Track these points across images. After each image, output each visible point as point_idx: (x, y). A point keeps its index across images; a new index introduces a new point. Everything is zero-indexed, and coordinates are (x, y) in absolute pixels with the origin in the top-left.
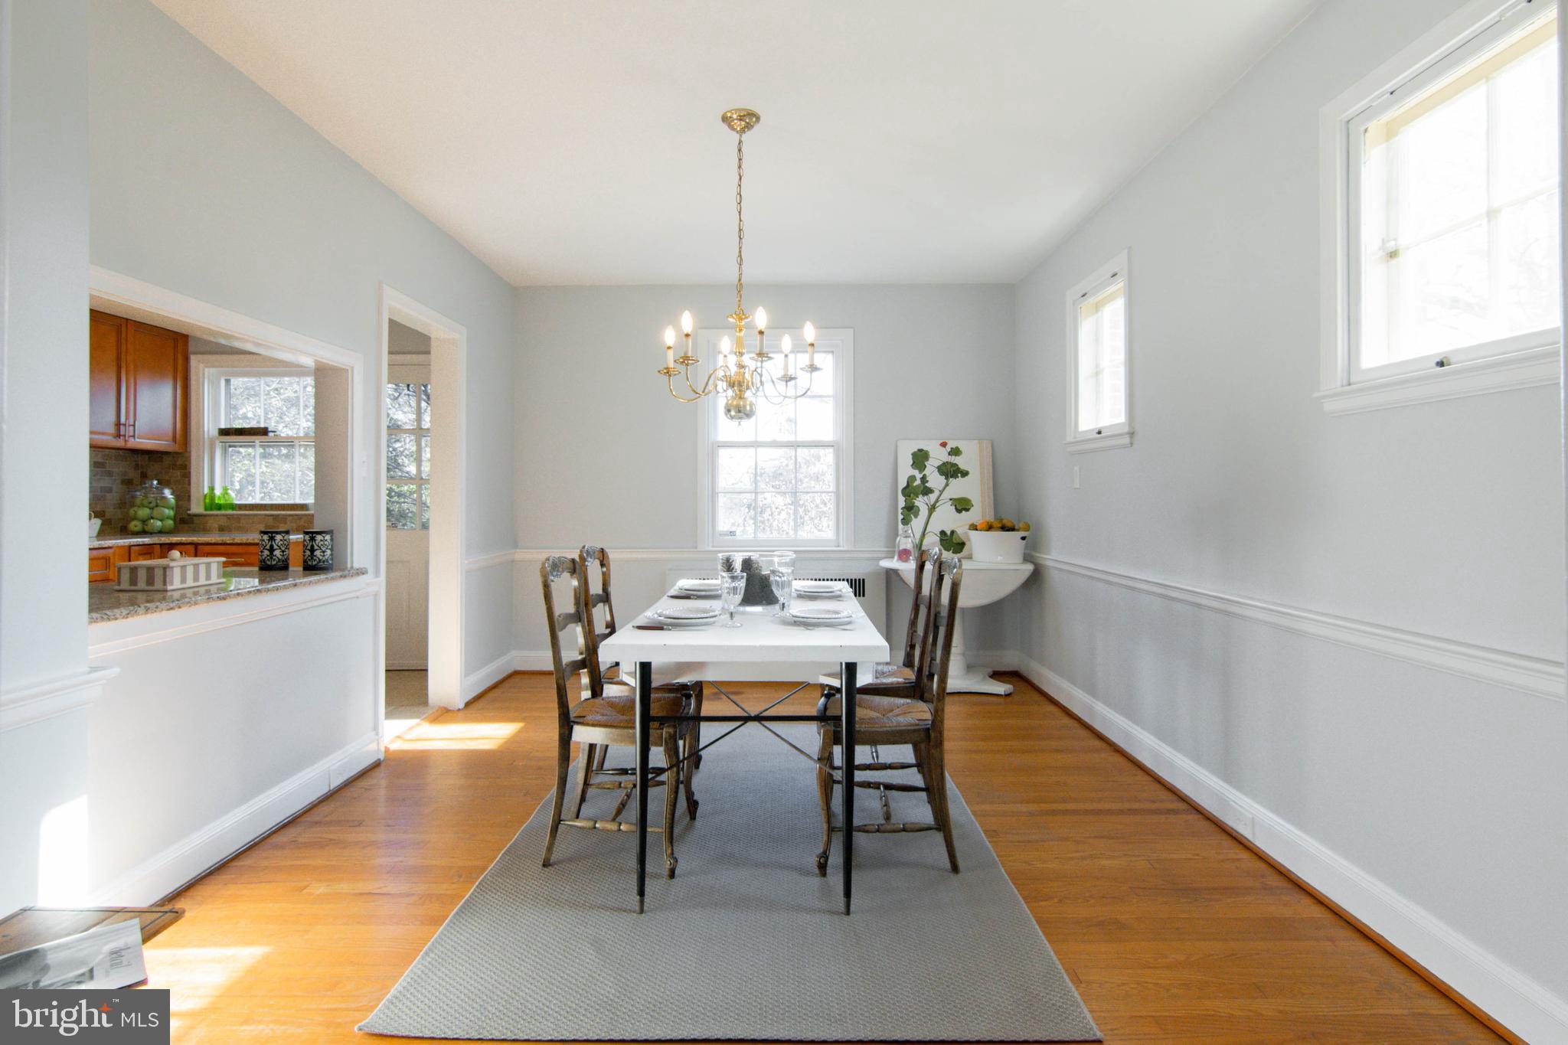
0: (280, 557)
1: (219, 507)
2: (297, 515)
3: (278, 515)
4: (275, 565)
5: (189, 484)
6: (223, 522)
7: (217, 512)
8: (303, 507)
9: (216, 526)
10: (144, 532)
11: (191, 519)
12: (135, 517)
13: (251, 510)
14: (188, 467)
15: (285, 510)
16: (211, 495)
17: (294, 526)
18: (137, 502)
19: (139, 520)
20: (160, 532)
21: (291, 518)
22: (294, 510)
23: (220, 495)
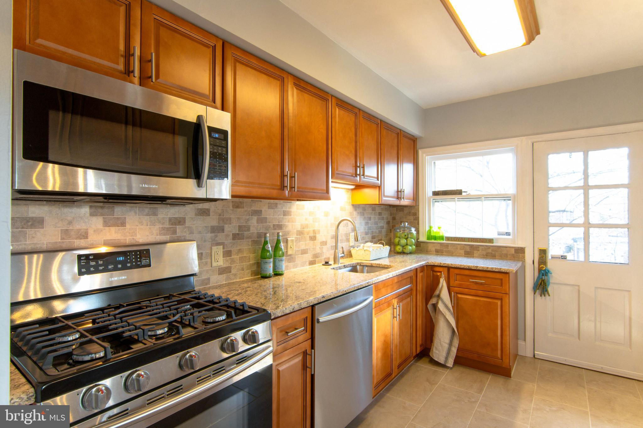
1: (435, 238)
2: (486, 246)
3: (473, 245)
5: (418, 224)
6: (438, 248)
7: (433, 241)
8: (491, 241)
9: (433, 249)
10: (403, 253)
11: (418, 244)
12: (399, 244)
13: (454, 241)
14: (417, 214)
15: (477, 242)
16: (430, 231)
17: (484, 253)
18: (398, 235)
19: (401, 246)
20: (411, 253)
21: (483, 247)
22: (484, 242)
23: (435, 231)
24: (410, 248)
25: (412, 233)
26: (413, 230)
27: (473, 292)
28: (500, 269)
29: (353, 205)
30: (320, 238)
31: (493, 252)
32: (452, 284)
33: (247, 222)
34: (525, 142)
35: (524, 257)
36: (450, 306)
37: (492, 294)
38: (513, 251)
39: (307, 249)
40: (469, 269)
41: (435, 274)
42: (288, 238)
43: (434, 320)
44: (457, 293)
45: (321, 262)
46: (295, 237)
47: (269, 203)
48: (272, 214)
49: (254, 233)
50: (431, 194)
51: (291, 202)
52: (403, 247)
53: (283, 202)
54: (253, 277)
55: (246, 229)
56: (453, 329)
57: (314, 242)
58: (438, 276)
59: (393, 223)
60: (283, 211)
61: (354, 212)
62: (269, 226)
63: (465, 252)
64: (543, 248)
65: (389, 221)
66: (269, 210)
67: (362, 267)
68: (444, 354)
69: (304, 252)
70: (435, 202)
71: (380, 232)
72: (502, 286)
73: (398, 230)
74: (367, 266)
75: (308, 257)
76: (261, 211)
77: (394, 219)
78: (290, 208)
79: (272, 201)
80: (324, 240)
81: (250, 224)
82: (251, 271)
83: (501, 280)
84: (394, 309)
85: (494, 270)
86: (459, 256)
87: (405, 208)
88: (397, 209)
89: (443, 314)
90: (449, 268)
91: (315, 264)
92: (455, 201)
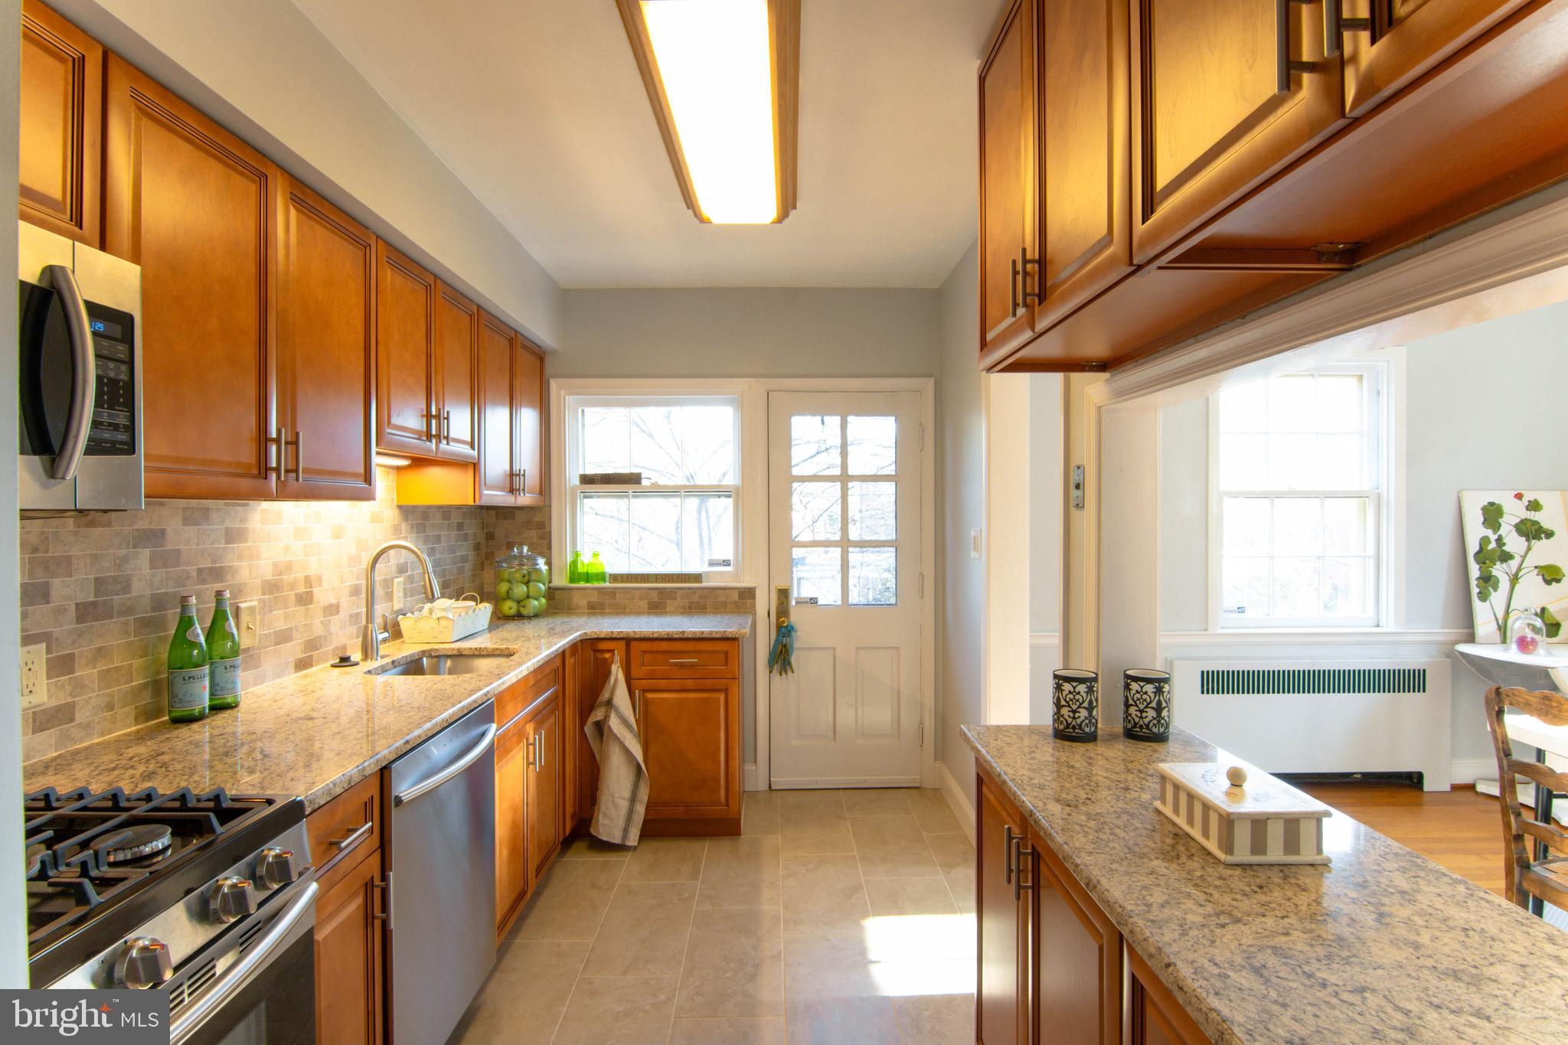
1: (587, 577)
2: (689, 589)
3: (665, 589)
5: (549, 548)
6: (594, 599)
7: (582, 584)
8: (697, 578)
9: (584, 603)
10: (519, 616)
11: (552, 593)
12: (508, 596)
13: (628, 582)
14: (547, 525)
15: (673, 582)
16: (574, 563)
17: (686, 603)
18: (506, 576)
19: (514, 600)
20: (536, 616)
21: (682, 592)
22: (685, 582)
23: (587, 562)
24: (536, 603)
25: (540, 570)
26: (541, 563)
27: (676, 684)
28: (725, 632)
29: (400, 507)
30: (323, 596)
31: (702, 600)
32: (634, 673)
33: (120, 566)
34: (755, 387)
35: (754, 606)
36: (632, 720)
37: (709, 683)
38: (735, 596)
39: (290, 629)
40: (669, 639)
41: (599, 656)
42: (241, 602)
43: (597, 756)
44: (645, 691)
45: (326, 660)
46: (257, 600)
47: (184, 509)
48: (195, 540)
49: (143, 596)
50: (576, 481)
51: (248, 505)
52: (519, 602)
53: (226, 504)
54: (142, 723)
55: (119, 586)
56: (639, 766)
57: (307, 609)
58: (606, 660)
59: (487, 547)
60: (227, 529)
61: (403, 524)
62: (187, 572)
63: (649, 603)
64: (783, 586)
65: (479, 543)
66: (187, 528)
67: (435, 659)
68: (621, 823)
69: (283, 637)
70: (585, 497)
71: (461, 570)
72: (726, 664)
73: (504, 565)
74: (448, 656)
75: (294, 649)
76: (163, 531)
77: (490, 536)
78: (243, 520)
79: (194, 503)
80: (333, 601)
81: (130, 572)
82: (136, 707)
83: (726, 653)
84: (528, 745)
85: (714, 635)
86: (638, 613)
87: (517, 512)
88: (497, 514)
89: (619, 739)
90: (628, 641)
91: (312, 666)
92: (627, 497)
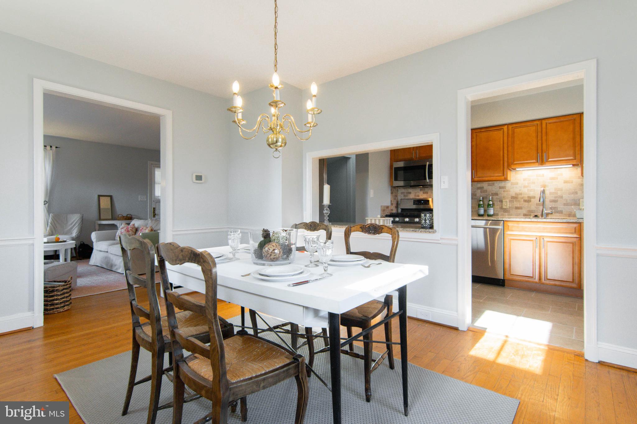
0: (429, 223)
4: (427, 226)
39: (522, 207)
42: (503, 200)
46: (509, 200)
47: (489, 183)
48: (491, 188)
57: (528, 203)
66: (489, 186)
69: (517, 208)
